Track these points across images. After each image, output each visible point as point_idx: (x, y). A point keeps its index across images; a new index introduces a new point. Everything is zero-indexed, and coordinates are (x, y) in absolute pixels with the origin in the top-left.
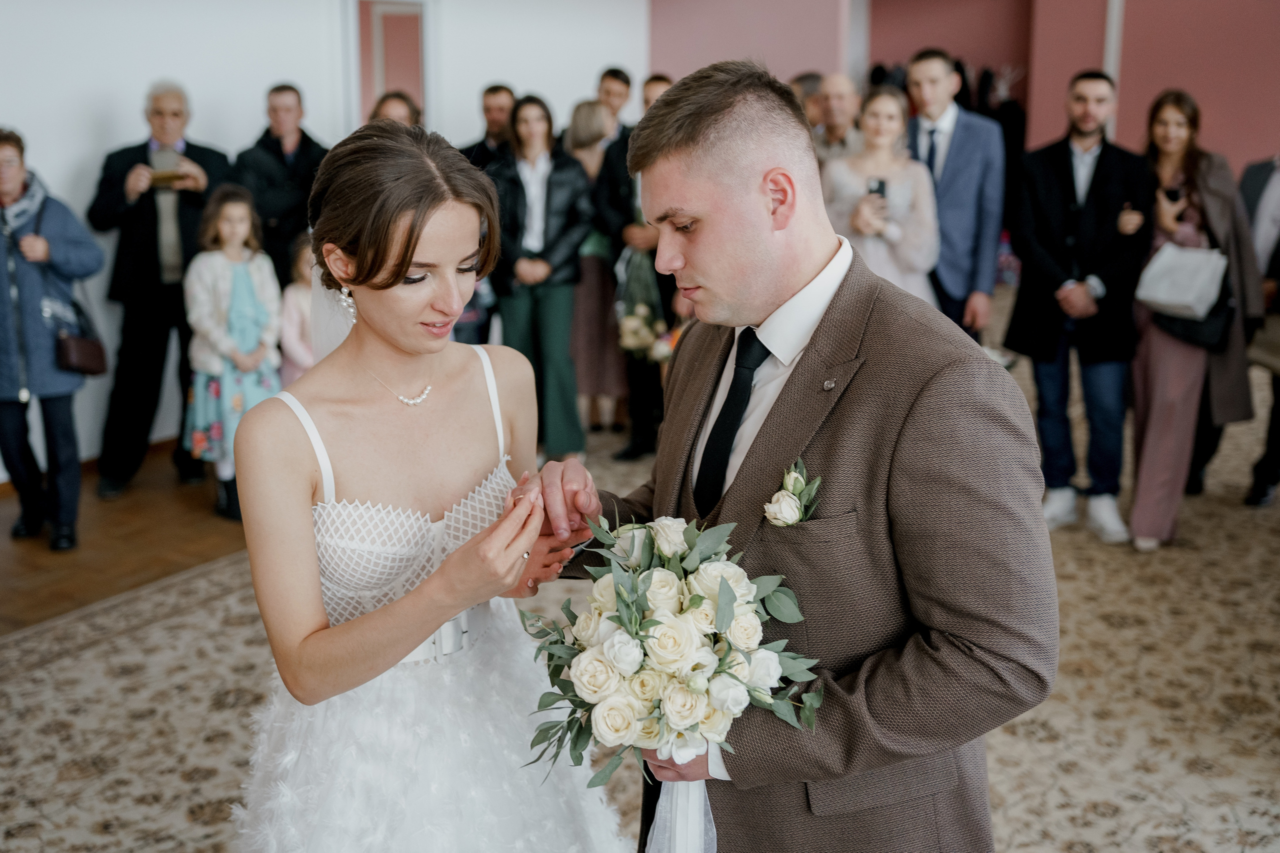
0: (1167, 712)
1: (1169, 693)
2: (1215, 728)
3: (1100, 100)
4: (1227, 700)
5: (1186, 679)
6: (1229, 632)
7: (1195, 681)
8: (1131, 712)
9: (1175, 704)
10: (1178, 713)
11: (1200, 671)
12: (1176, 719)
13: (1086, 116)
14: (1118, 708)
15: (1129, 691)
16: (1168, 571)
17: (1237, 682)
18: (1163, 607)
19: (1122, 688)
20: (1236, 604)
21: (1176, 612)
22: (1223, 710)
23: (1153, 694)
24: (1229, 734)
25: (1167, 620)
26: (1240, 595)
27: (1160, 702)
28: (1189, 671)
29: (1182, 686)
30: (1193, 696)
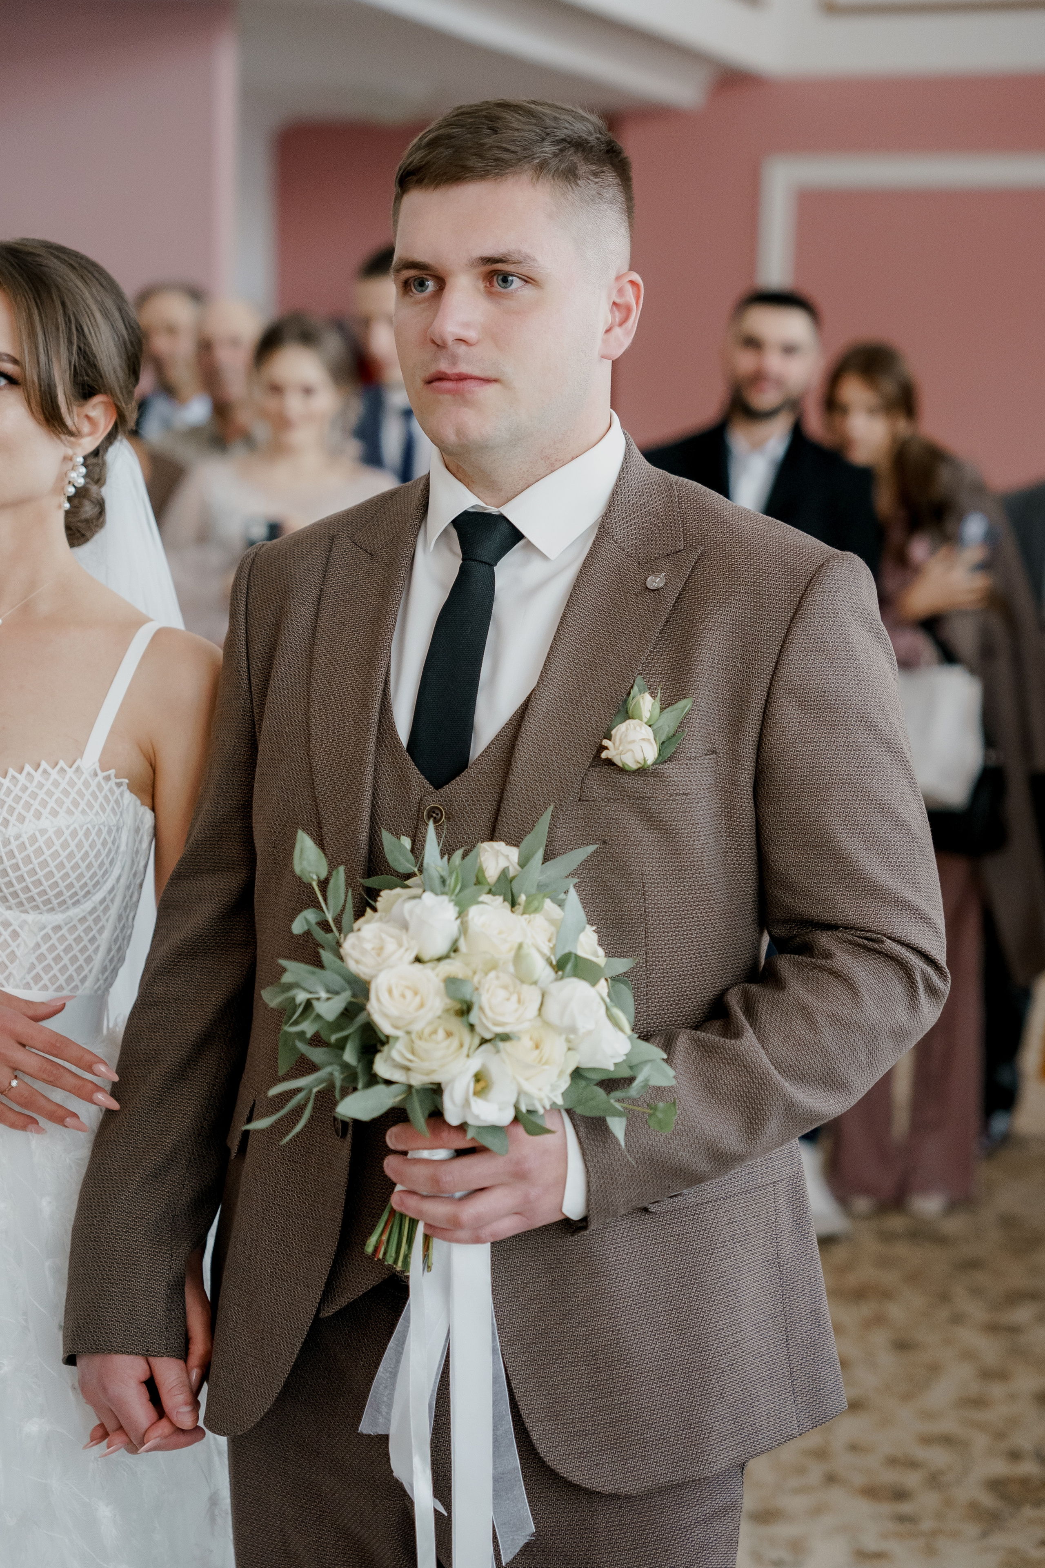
0: (887, 1508)
1: (890, 1477)
2: (972, 1529)
3: (789, 350)
4: (996, 1485)
5: (922, 1453)
6: (999, 1375)
7: (938, 1457)
8: (817, 1511)
9: (900, 1495)
10: (905, 1508)
11: (946, 1440)
12: (902, 1519)
13: (758, 378)
14: (794, 1503)
15: (816, 1473)
16: (889, 1278)
17: (1015, 1456)
18: (880, 1338)
19: (801, 1471)
20: (1013, 1330)
21: (902, 1346)
22: (987, 1500)
23: (859, 1480)
24: (999, 1539)
25: (887, 1359)
26: (1022, 1314)
27: (871, 1492)
28: (927, 1440)
29: (912, 1464)
30: (934, 1480)
